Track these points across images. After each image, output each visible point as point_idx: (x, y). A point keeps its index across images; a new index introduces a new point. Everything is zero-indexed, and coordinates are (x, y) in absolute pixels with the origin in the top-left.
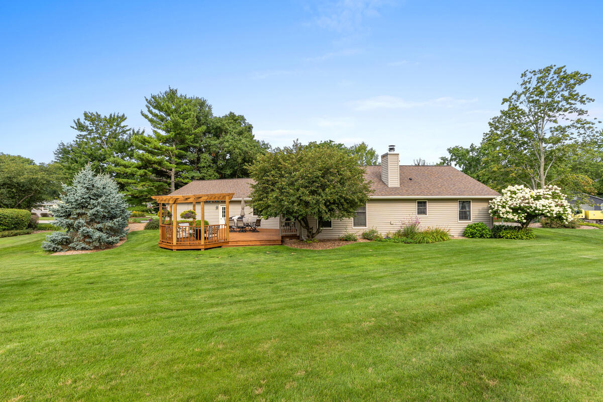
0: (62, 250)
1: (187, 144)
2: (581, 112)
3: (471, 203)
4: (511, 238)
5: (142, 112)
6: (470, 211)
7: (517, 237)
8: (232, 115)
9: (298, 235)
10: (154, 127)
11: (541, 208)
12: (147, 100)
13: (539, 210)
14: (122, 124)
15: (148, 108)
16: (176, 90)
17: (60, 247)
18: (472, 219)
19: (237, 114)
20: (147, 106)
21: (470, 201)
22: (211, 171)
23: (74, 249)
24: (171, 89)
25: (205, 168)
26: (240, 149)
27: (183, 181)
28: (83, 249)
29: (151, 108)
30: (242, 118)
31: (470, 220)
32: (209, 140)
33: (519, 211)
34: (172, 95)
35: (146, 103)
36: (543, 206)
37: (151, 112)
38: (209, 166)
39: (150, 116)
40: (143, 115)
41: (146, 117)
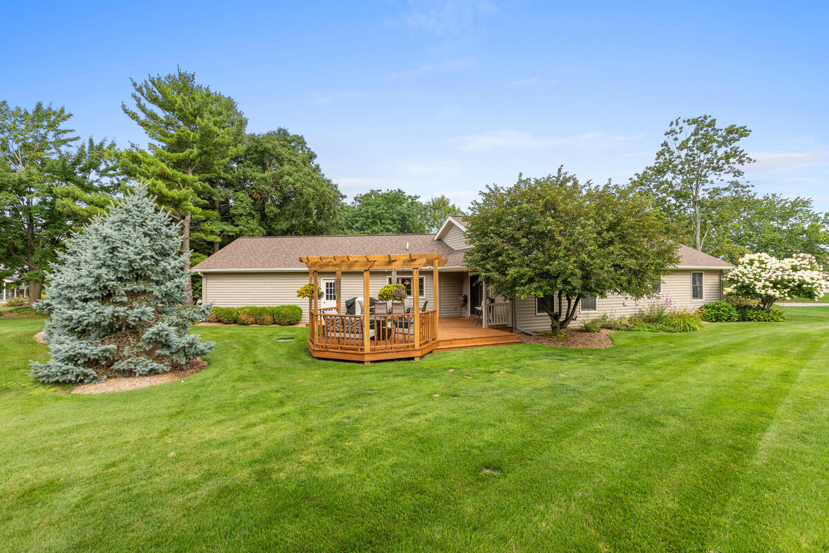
0: (95, 378)
1: (216, 172)
2: (738, 173)
3: (704, 276)
4: (765, 321)
5: (123, 106)
6: (701, 287)
7: (772, 319)
8: (282, 134)
9: (510, 325)
10: (152, 136)
11: (810, 281)
12: (135, 85)
13: (808, 284)
14: (62, 126)
15: (138, 100)
16: (193, 76)
17: (90, 371)
18: (704, 296)
19: (292, 132)
20: (134, 96)
21: (702, 274)
22: (254, 224)
23: (129, 373)
24: (182, 72)
25: (244, 217)
26: (314, 188)
27: (205, 238)
28: (153, 372)
29: (144, 101)
30: (300, 141)
31: (702, 298)
32: (249, 169)
33: (779, 286)
34: (184, 83)
35: (134, 91)
36: (812, 279)
37: (143, 109)
38: (250, 214)
39: (142, 116)
40: (126, 111)
41: (134, 116)
